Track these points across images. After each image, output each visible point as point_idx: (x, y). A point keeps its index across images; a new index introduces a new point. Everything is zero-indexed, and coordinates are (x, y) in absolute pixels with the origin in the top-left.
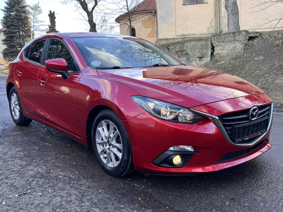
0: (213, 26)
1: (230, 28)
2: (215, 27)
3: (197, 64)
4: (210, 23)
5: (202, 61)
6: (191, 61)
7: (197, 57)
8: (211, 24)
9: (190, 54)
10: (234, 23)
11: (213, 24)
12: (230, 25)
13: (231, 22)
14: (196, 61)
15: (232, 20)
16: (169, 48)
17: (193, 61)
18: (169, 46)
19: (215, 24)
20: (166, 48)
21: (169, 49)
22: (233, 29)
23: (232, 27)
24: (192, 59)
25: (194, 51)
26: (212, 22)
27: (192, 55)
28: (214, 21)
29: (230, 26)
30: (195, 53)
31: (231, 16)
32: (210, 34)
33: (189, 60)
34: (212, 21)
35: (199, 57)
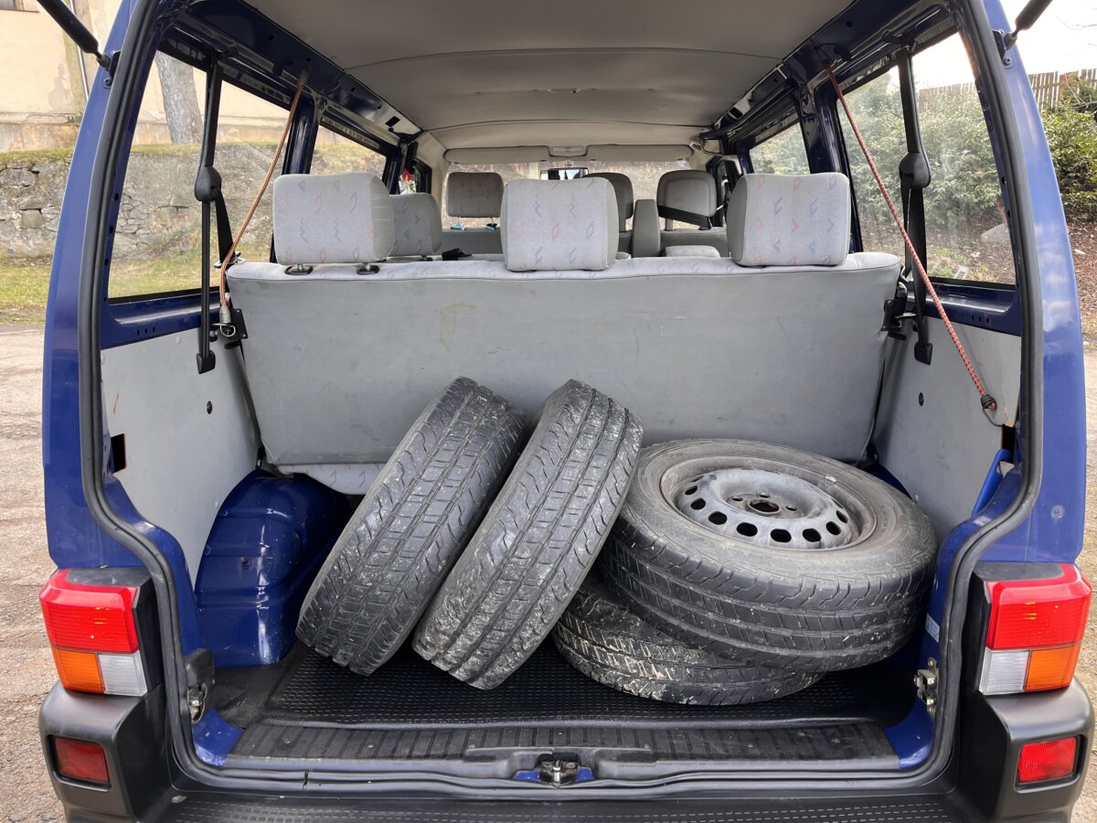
0: (66, 90)
1: (177, 113)
2: (74, 94)
3: (164, 226)
4: (55, 80)
5: (184, 217)
6: (143, 217)
7: (161, 205)
8: (58, 81)
9: (135, 195)
10: (184, 99)
11: (66, 85)
12: (177, 106)
13: (175, 96)
14: (159, 216)
15: (180, 91)
16: (35, 169)
17: (148, 217)
18: (34, 165)
19: (72, 86)
20: (25, 171)
21: (37, 173)
22: (185, 117)
23: (182, 111)
24: (145, 211)
25: (147, 188)
26: (61, 77)
27: (143, 200)
28: (67, 75)
29: (174, 107)
30: (150, 191)
31: (174, 78)
32: (62, 115)
33: (132, 214)
34: (61, 73)
35: (171, 203)
